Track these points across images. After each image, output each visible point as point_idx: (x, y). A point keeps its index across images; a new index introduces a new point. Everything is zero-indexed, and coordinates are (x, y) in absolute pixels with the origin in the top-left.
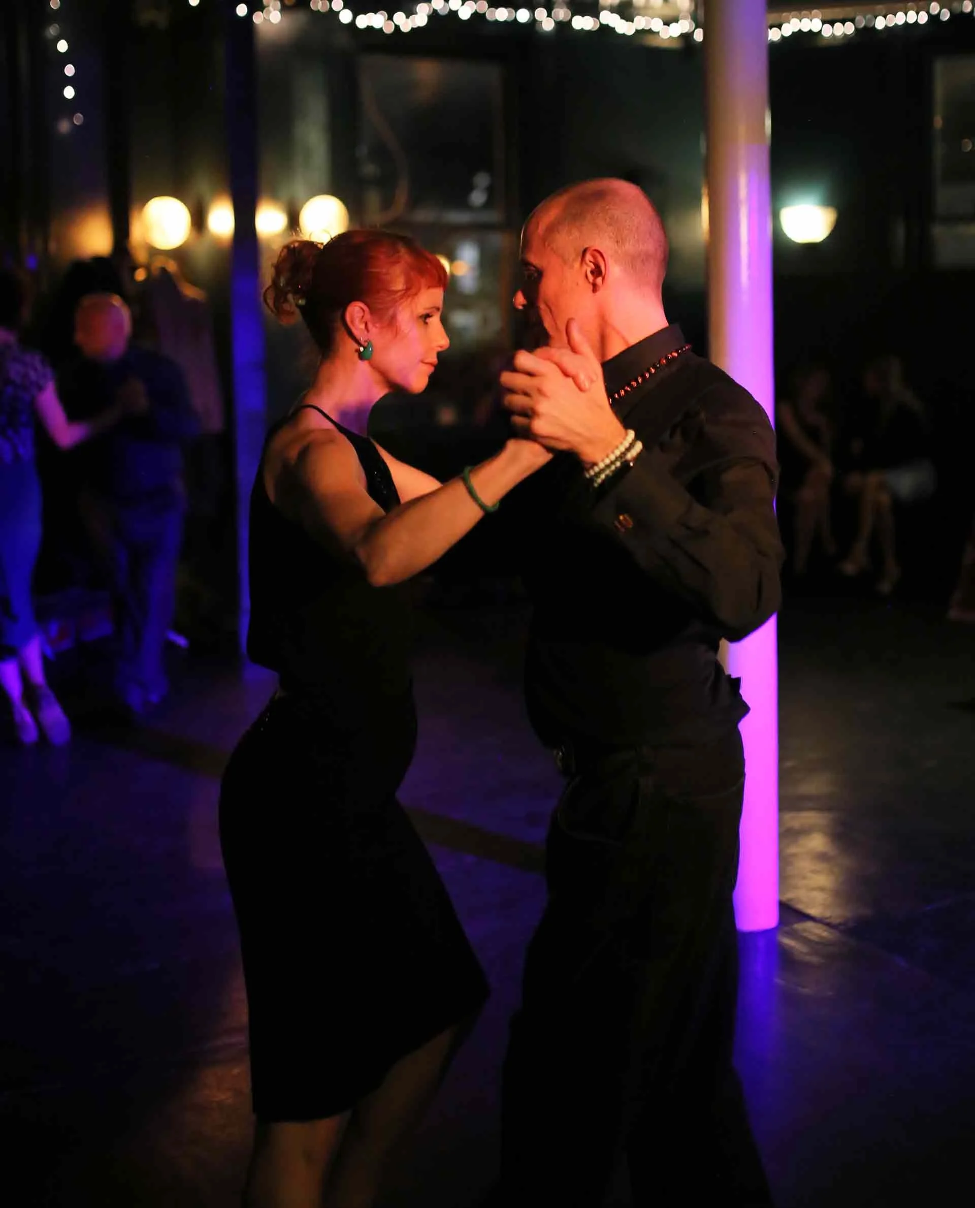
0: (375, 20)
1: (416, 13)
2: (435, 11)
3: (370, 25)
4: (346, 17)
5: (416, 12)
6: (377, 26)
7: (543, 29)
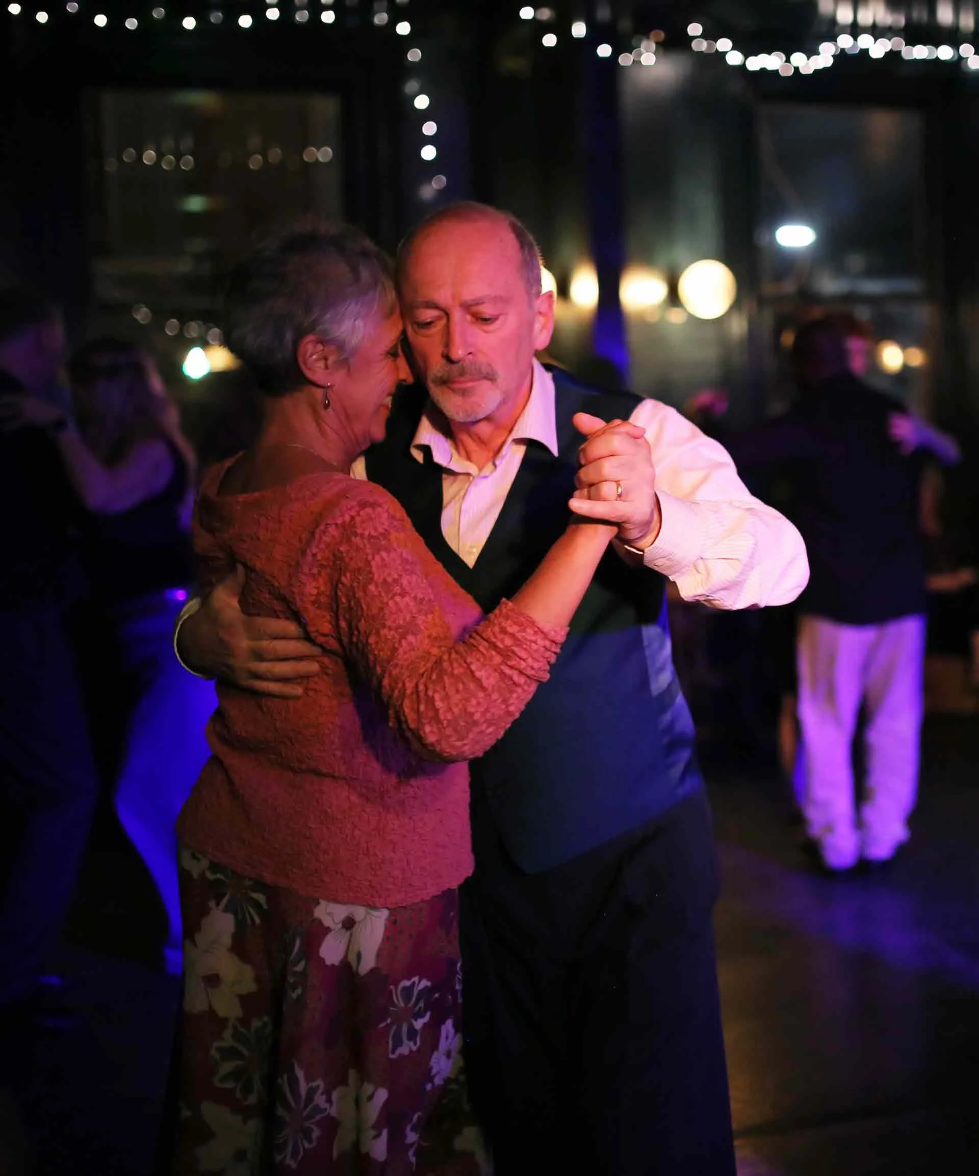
0: (771, 61)
1: (818, 54)
2: (843, 50)
3: (763, 67)
4: (734, 58)
5: (819, 52)
6: (770, 67)
7: (969, 69)
